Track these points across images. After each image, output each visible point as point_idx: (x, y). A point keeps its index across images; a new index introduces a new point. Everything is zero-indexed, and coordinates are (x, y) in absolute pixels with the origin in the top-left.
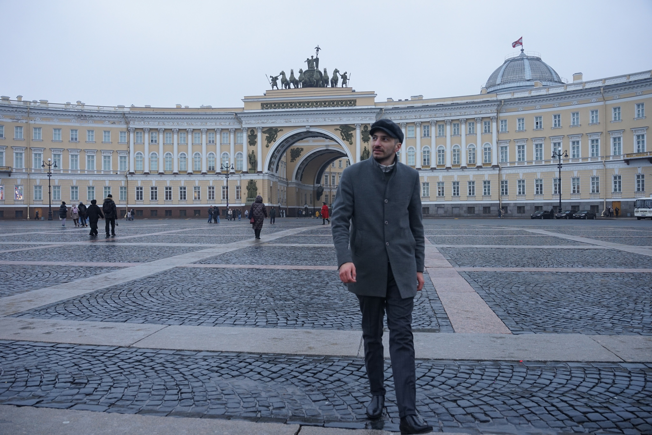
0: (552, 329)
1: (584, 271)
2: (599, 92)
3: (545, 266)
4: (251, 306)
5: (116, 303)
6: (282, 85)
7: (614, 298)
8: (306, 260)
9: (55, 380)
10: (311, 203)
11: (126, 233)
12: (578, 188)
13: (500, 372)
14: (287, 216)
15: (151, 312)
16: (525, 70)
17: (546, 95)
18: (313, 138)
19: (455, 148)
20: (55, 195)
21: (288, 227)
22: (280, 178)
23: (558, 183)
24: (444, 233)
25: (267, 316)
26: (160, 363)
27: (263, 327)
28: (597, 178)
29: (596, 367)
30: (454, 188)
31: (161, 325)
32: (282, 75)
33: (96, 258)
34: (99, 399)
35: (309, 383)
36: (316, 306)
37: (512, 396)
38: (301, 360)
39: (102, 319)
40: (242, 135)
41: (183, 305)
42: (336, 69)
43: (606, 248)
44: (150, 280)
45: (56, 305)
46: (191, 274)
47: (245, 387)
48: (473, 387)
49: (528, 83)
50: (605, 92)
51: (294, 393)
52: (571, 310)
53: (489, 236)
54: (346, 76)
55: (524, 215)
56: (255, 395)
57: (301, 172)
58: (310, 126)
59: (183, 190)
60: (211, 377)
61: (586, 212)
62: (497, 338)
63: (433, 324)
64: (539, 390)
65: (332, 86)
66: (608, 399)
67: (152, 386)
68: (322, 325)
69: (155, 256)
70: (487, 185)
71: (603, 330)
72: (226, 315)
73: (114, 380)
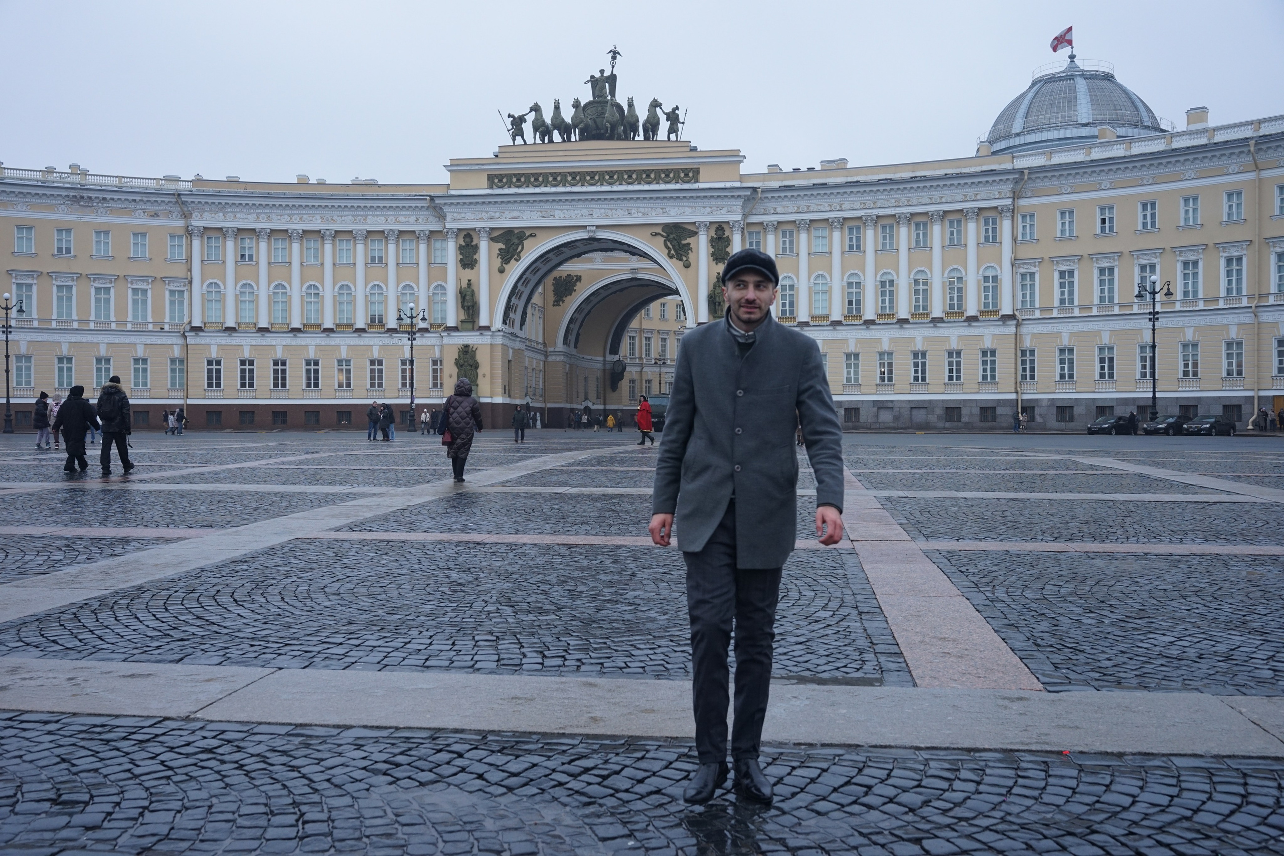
0: (1135, 681)
1: (1208, 552)
2: (1245, 149)
3: (1119, 540)
4: (464, 625)
5: (157, 619)
6: (535, 135)
7: (1276, 614)
8: (587, 523)
9: (15, 795)
10: (598, 397)
11: (184, 461)
12: (1195, 365)
13: (1019, 776)
14: (544, 426)
15: (237, 640)
16: (1079, 102)
17: (1125, 157)
18: (604, 254)
19: (917, 278)
20: (19, 375)
21: (546, 451)
22: (531, 341)
23: (1148, 354)
24: (893, 464)
25: (499, 647)
26: (258, 755)
27: (490, 673)
28: (1239, 344)
29: (1238, 769)
30: (916, 365)
31: (260, 669)
32: (533, 113)
33: (113, 519)
34: (116, 839)
35: (590, 797)
36: (608, 626)
37: (1046, 832)
38: (574, 746)
39: (126, 656)
40: (444, 246)
41: (311, 623)
42: (655, 101)
43: (1258, 500)
44: (237, 569)
45: (19, 626)
46: (330, 554)
47: (447, 807)
48: (957, 809)
49: (1084, 132)
50: (1260, 149)
51: (557, 821)
52: (1179, 639)
53: (992, 472)
54: (678, 115)
55: (1071, 425)
56: (471, 826)
57: (575, 327)
58: (598, 227)
59: (312, 367)
60: (371, 786)
61: (1213, 420)
62: (1011, 699)
63: (868, 667)
64: (1107, 819)
65: (647, 138)
66: (1266, 841)
67: (239, 807)
68: (621, 668)
69: (250, 514)
70: (989, 358)
71: (1252, 684)
72: (408, 646)
73: (151, 794)
